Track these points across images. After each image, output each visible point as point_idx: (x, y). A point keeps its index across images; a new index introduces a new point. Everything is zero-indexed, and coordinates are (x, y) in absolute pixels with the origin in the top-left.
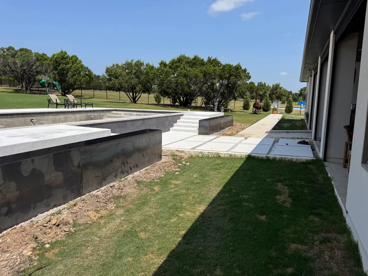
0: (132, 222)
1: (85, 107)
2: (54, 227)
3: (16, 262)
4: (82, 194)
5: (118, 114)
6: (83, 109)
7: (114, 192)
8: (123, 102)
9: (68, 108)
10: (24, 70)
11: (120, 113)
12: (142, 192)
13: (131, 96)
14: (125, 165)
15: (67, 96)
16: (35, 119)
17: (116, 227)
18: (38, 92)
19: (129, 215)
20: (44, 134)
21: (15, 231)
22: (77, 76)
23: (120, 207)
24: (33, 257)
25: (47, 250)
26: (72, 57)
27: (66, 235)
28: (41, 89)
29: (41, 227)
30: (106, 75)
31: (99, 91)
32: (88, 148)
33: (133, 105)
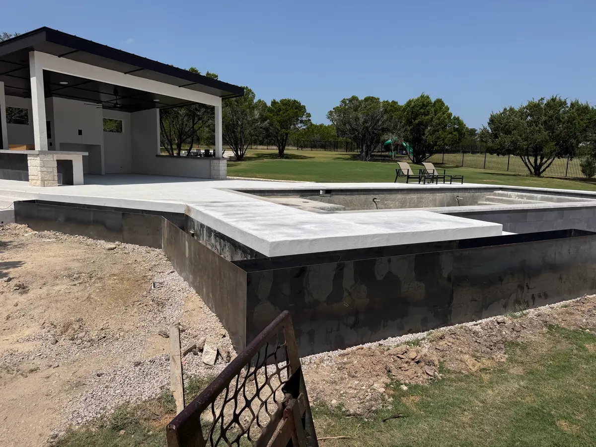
0: (542, 396)
1: (451, 182)
2: (412, 363)
3: (367, 396)
4: (450, 323)
5: (507, 196)
6: (447, 185)
7: (504, 333)
8: (513, 173)
9: (424, 184)
10: (367, 128)
11: (510, 195)
12: (559, 347)
13: (531, 165)
14: (523, 288)
15: (424, 165)
16: (378, 197)
17: (512, 394)
18: (380, 158)
19: (535, 381)
20: (402, 224)
21: (362, 352)
22: (440, 132)
23: (516, 361)
24: (387, 397)
25: (404, 394)
26: (435, 102)
27: (430, 381)
28: (385, 153)
29: (395, 357)
30: (488, 128)
31: (470, 154)
32: (466, 252)
33: (533, 180)
